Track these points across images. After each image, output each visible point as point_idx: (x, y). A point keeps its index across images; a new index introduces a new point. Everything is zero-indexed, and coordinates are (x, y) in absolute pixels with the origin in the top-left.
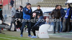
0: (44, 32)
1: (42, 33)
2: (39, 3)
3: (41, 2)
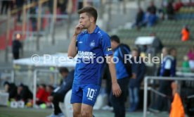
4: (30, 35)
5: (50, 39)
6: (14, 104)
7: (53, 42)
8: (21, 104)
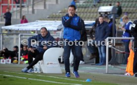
0: (53, 63)
1: (48, 64)
2: (53, 15)
3: (57, 14)
4: (14, 6)
5: (30, 9)
6: (3, 61)
7: (33, 11)
8: (8, 61)
